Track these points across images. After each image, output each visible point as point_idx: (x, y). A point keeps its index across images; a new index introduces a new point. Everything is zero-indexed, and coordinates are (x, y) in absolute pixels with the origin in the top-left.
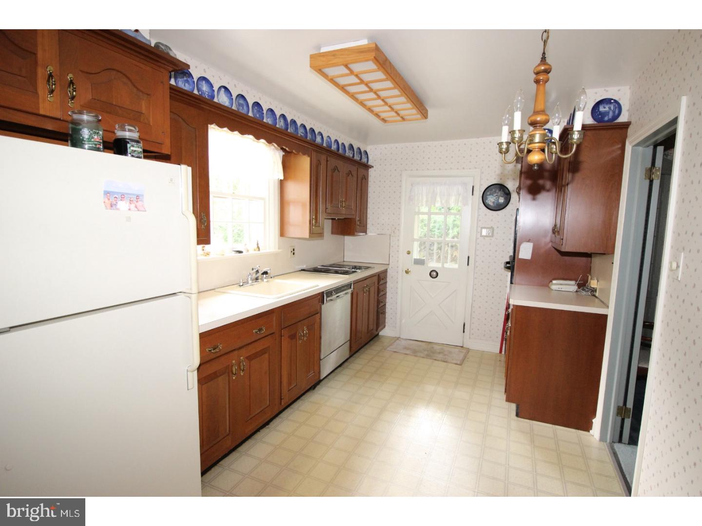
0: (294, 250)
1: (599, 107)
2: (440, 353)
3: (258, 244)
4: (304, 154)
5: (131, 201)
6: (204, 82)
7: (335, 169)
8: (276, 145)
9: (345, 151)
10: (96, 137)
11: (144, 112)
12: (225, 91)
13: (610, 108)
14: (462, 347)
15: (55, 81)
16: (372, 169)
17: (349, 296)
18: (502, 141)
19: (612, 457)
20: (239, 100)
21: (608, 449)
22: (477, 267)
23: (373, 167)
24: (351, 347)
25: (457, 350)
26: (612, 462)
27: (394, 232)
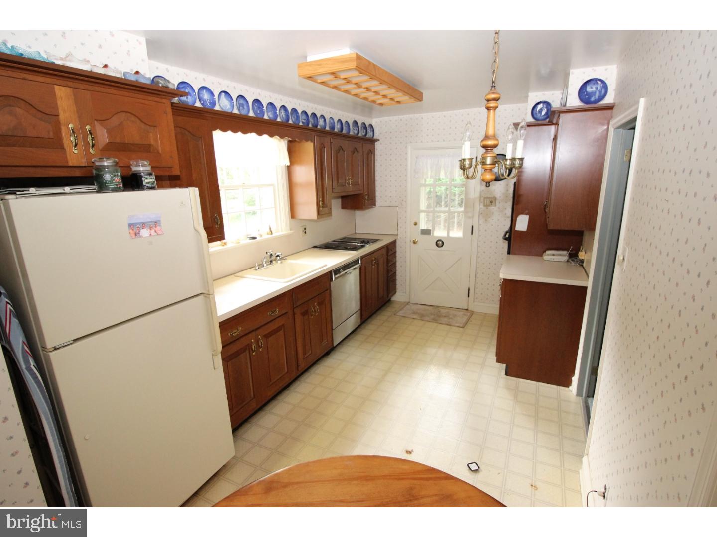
0: (305, 229)
1: (586, 88)
2: (445, 316)
3: (270, 228)
4: (307, 140)
5: (151, 228)
6: (204, 91)
7: (341, 148)
8: (278, 138)
9: (349, 129)
10: (116, 179)
11: (152, 144)
12: (225, 95)
13: (597, 88)
14: (467, 310)
15: (76, 137)
16: (378, 142)
17: (358, 271)
18: (465, 158)
19: (584, 410)
20: (239, 100)
21: (582, 403)
22: (480, 236)
23: (379, 140)
24: (362, 315)
25: (461, 313)
26: (583, 415)
27: (401, 204)
